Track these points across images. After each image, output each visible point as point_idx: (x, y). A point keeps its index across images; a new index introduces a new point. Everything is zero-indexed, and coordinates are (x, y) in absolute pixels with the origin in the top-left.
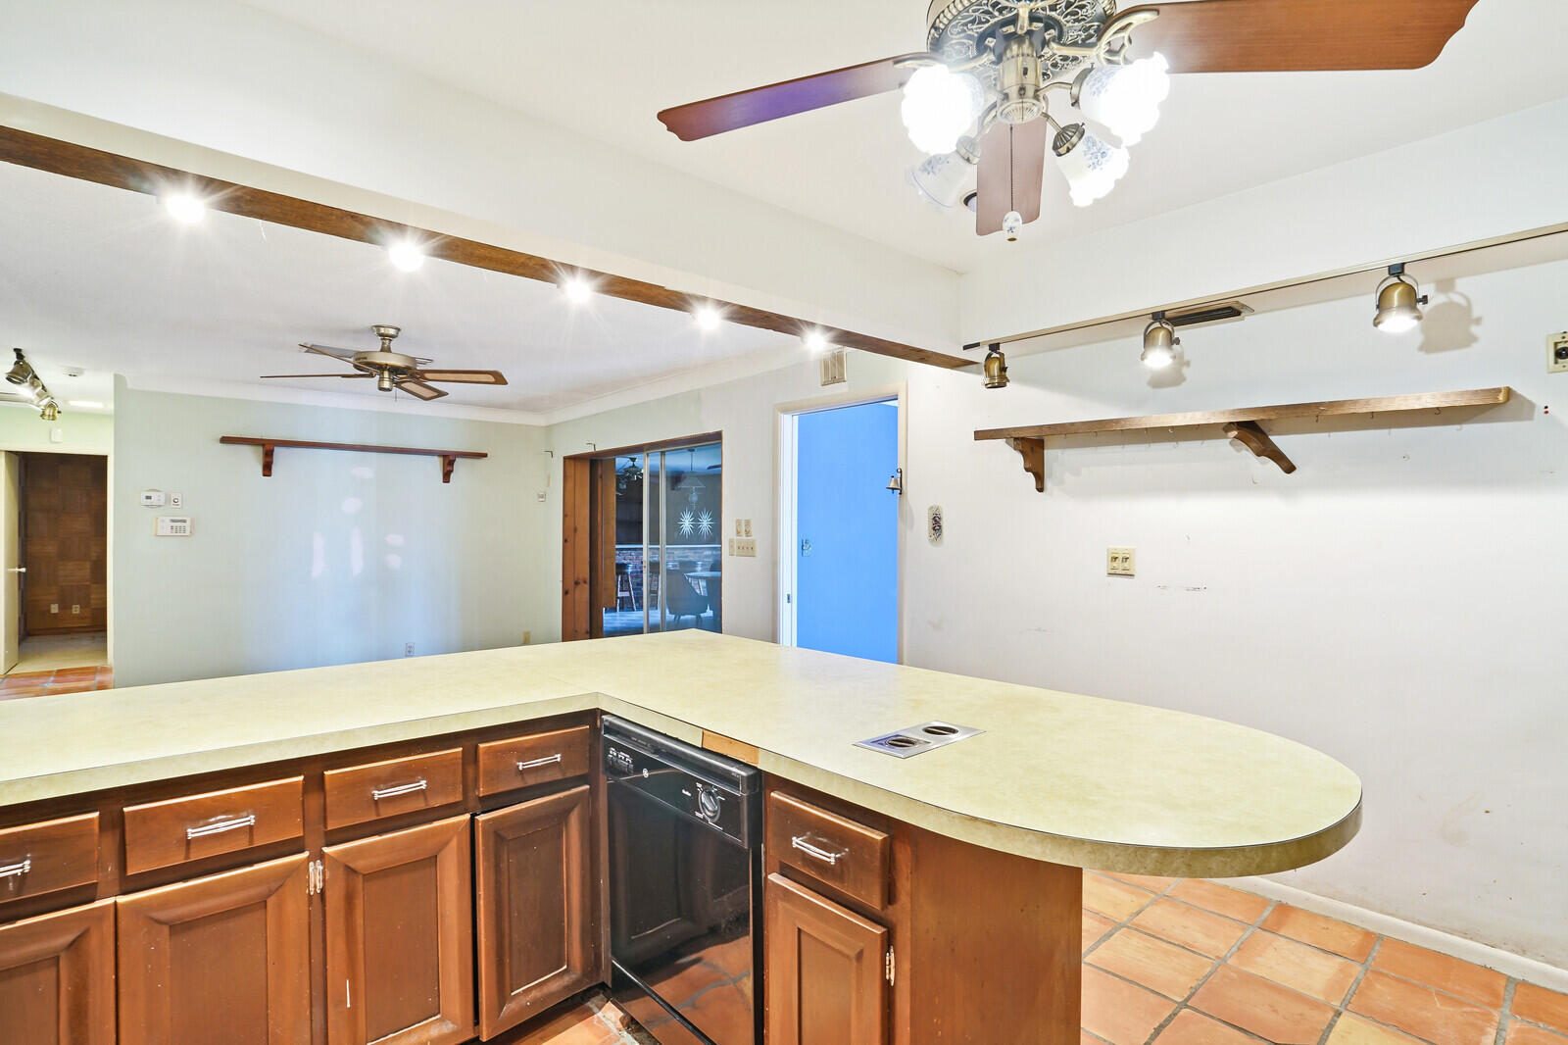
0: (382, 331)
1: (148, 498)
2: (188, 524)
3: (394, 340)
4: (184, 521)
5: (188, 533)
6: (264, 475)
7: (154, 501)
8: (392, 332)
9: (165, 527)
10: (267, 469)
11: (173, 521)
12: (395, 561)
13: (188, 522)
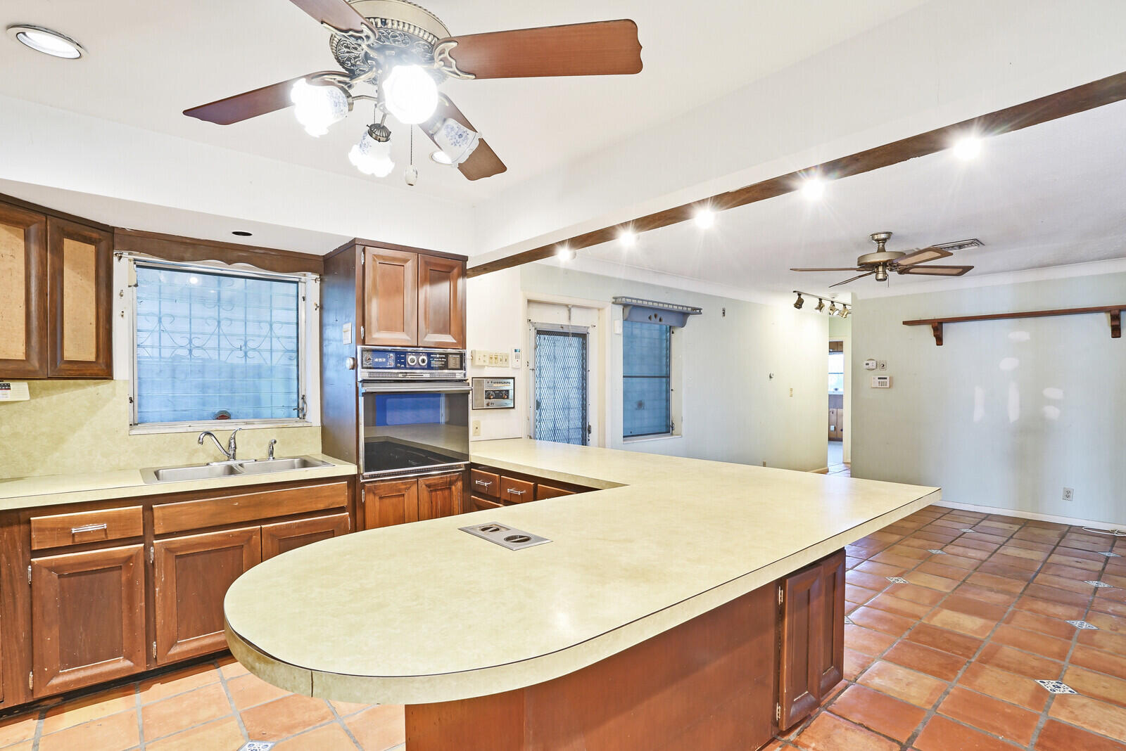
0: (876, 237)
1: (867, 364)
2: (888, 380)
3: (888, 242)
4: (886, 378)
5: (888, 386)
6: (937, 345)
7: (870, 366)
8: (883, 236)
9: (876, 382)
10: (939, 341)
11: (879, 378)
12: (1052, 412)
13: (888, 378)
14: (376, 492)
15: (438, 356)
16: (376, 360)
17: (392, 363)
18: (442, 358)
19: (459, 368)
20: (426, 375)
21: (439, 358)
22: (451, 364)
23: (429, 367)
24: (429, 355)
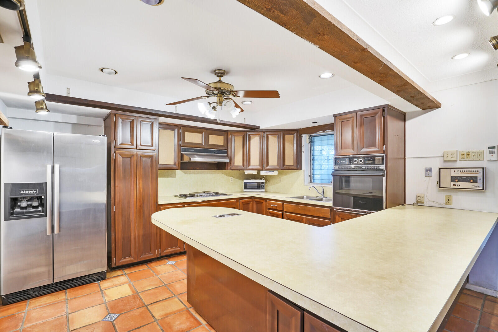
14: (340, 216)
15: (369, 158)
16: (342, 162)
17: (347, 162)
18: (371, 159)
19: (382, 163)
20: (364, 167)
21: (369, 159)
22: (377, 162)
23: (365, 164)
24: (364, 158)
